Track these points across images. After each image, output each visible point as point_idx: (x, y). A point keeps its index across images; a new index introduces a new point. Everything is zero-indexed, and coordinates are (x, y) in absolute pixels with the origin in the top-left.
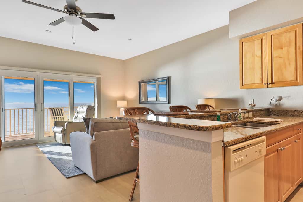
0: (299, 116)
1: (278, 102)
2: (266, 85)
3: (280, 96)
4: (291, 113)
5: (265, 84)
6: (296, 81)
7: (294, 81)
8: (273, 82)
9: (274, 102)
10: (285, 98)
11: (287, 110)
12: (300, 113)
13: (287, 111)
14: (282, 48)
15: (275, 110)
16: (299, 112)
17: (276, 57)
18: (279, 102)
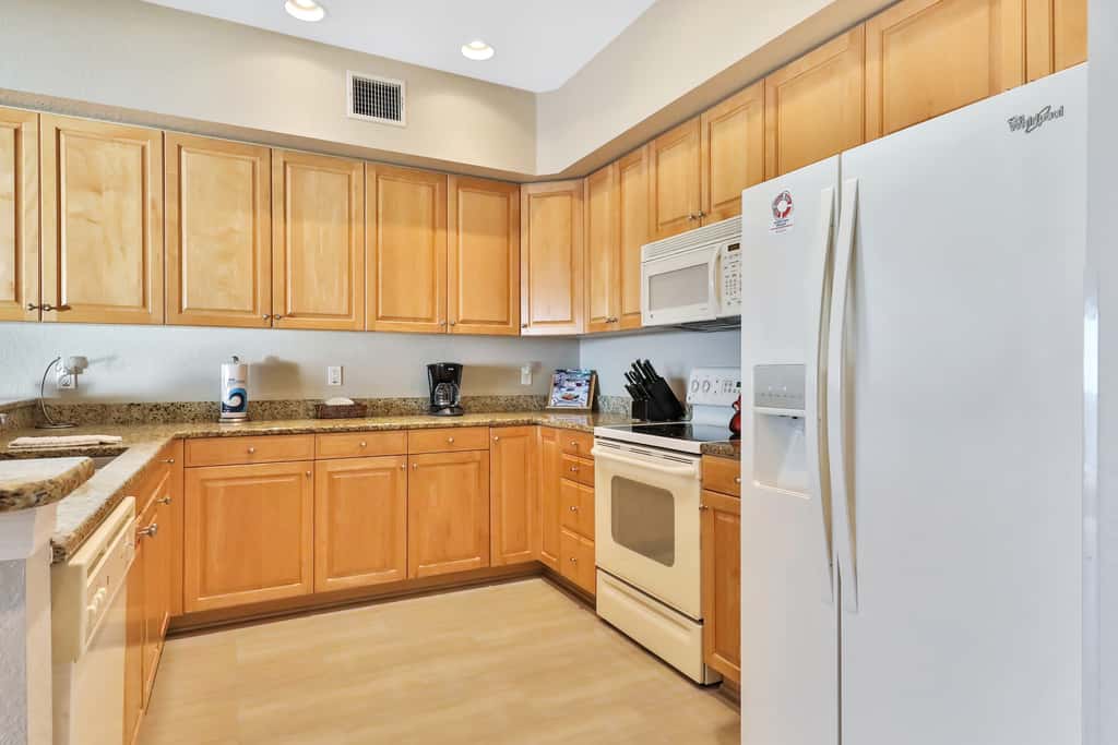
0: (144, 422)
1: (73, 376)
2: (36, 310)
3: (81, 355)
4: (116, 415)
5: (32, 308)
6: (143, 311)
7: (138, 308)
8: (64, 303)
9: (58, 375)
10: (97, 365)
11: (106, 403)
12: (146, 412)
13: (104, 406)
14: (98, 191)
15: (59, 407)
16: (145, 408)
17: (77, 216)
18: (76, 378)
